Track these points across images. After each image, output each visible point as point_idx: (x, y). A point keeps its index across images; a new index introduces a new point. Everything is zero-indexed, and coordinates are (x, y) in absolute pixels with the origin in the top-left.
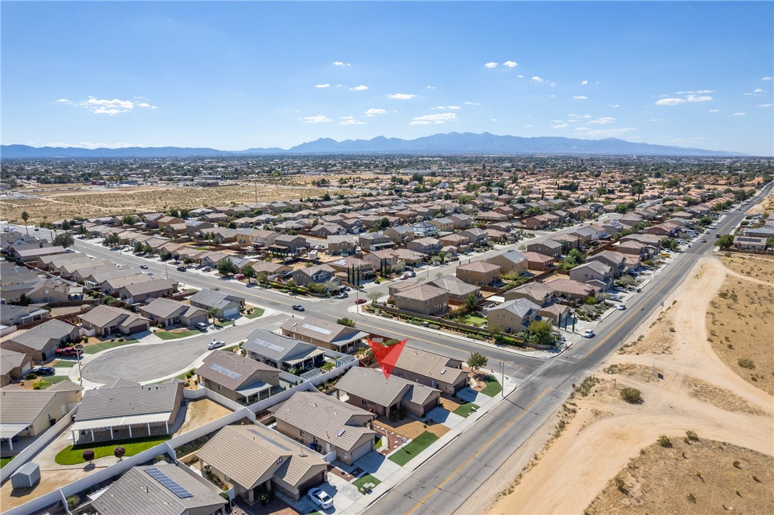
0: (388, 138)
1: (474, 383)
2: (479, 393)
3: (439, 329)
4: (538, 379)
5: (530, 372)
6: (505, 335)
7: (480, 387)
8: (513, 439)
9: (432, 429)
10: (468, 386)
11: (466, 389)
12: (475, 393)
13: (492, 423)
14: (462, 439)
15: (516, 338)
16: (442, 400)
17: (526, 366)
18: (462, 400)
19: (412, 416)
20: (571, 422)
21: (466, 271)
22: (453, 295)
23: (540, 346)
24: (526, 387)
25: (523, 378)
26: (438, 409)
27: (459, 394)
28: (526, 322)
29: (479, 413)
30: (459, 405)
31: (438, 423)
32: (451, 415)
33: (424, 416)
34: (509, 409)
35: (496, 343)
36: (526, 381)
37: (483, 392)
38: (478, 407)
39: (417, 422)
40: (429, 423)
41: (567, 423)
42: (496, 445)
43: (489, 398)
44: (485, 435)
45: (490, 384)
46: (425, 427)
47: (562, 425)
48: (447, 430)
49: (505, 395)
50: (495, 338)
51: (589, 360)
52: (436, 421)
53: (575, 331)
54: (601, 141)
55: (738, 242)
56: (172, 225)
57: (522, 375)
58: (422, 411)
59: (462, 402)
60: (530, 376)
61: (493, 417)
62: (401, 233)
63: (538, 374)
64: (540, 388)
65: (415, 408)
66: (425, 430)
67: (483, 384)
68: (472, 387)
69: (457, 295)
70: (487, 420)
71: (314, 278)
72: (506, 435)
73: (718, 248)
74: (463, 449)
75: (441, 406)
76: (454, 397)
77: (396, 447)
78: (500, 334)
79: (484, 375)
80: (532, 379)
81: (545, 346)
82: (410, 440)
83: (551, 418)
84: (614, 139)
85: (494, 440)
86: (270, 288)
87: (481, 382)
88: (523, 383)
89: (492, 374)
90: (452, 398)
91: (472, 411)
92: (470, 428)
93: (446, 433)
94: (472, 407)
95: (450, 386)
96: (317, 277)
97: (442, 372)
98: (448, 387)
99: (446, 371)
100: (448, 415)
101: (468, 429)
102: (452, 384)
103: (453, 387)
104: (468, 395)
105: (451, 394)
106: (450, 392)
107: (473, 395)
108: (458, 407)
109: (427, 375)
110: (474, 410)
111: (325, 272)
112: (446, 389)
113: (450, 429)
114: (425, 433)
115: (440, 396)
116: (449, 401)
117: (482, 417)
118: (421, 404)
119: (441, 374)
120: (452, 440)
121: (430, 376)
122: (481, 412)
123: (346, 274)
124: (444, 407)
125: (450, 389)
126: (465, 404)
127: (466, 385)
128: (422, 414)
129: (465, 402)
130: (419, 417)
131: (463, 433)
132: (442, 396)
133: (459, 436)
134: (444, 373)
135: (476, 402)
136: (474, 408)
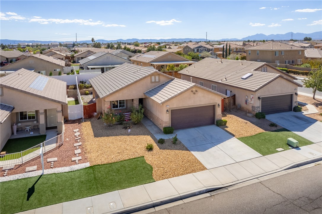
1: (310, 110)
2: (318, 123)
9: (157, 157)
10: (297, 109)
11: (292, 113)
12: (308, 121)
14: (216, 203)
18: (273, 125)
22: (312, 58)
27: (271, 118)
29: (307, 153)
30: (260, 130)
31: (187, 150)
32: (232, 143)
33: (168, 131)
38: (307, 142)
39: (146, 138)
40: (166, 144)
46: (150, 149)
48: (196, 167)
52: (187, 145)
59: (273, 127)
66: (141, 153)
68: (305, 113)
71: (196, 50)
75: (221, 123)
76: (258, 118)
77: (35, 168)
82: (88, 165)
90: (255, 120)
91: (290, 146)
92: (261, 179)
93: (182, 174)
94: (291, 139)
95: (252, 96)
96: (198, 51)
97: (244, 77)
98: (249, 100)
99: (252, 75)
100: (223, 141)
101: (256, 181)
102: (254, 90)
103: (259, 98)
104: (291, 121)
105: (254, 111)
106: (253, 107)
107: (304, 122)
108: (257, 133)
109: (220, 82)
110: (295, 146)
111: (205, 47)
112: (246, 103)
113: (204, 168)
114: (136, 159)
115: (219, 105)
116: (242, 121)
117: (313, 165)
118: (160, 102)
119: (242, 78)
120: (182, 199)
121: (224, 82)
122: (311, 153)
123: (222, 52)
124: (227, 127)
125: (252, 102)
126: (278, 132)
127: (293, 107)
128: (164, 125)
129: (278, 128)
130: (159, 131)
131: (230, 189)
132: (236, 112)
133: (213, 193)
134: (247, 78)
135: (306, 134)
136: (295, 141)
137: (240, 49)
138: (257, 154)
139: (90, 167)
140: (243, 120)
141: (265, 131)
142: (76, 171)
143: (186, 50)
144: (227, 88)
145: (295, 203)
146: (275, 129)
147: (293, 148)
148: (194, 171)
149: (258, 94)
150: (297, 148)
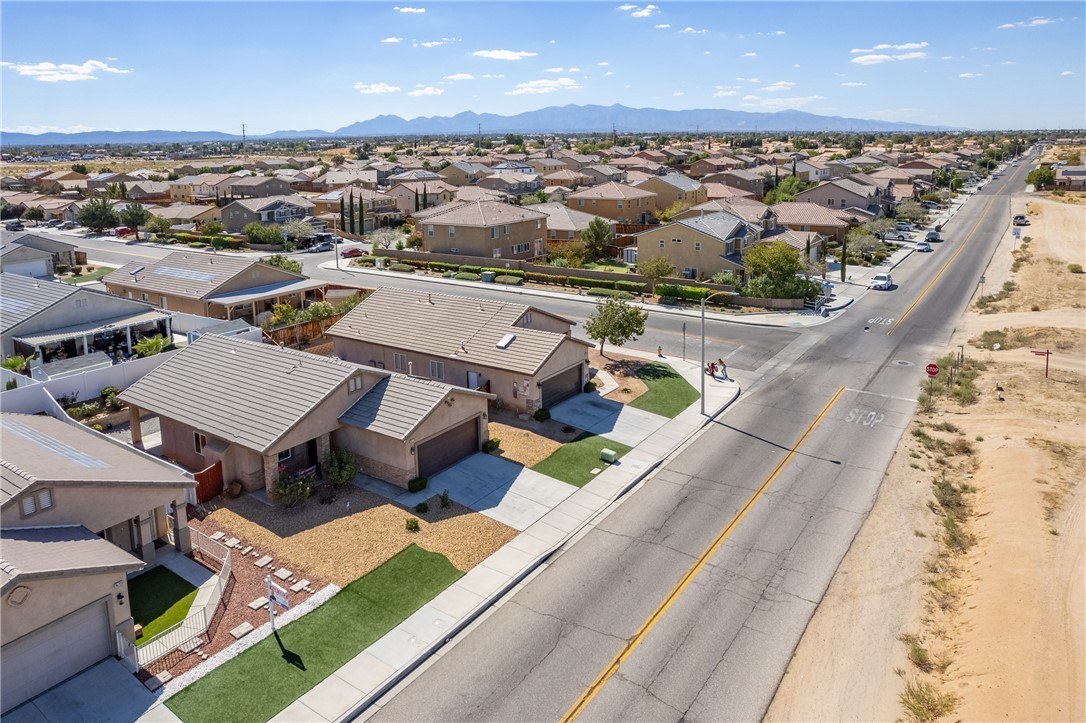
0: (479, 114)
1: (608, 384)
2: (626, 409)
3: (519, 284)
4: (799, 368)
5: (769, 355)
6: (683, 283)
7: (626, 391)
8: (782, 563)
9: (436, 537)
10: (590, 388)
11: (584, 397)
12: (612, 409)
13: (684, 501)
14: (563, 572)
15: (712, 288)
16: (495, 431)
17: (754, 343)
18: (568, 429)
19: (373, 488)
20: (972, 483)
21: (587, 200)
22: (558, 231)
23: (777, 302)
24: (770, 389)
25: (753, 369)
26: (479, 460)
27: (558, 413)
28: (734, 253)
29: (630, 468)
30: (555, 445)
31: (472, 511)
32: (527, 479)
33: (417, 485)
34: (734, 453)
35: (661, 302)
36: (766, 375)
37: (640, 403)
38: (623, 450)
39: (388, 510)
40: (433, 510)
41: (965, 488)
42: (711, 598)
43: (659, 420)
44: (658, 553)
45: (657, 383)
46: (413, 528)
47: (951, 502)
48: (504, 535)
49: (711, 410)
50: (659, 291)
51: (915, 326)
52: (464, 502)
53: (846, 280)
54: (778, 115)
55: (1064, 177)
56: (60, 182)
57: (749, 361)
58: (409, 465)
59: (569, 434)
60: (770, 363)
61: (683, 479)
62: (470, 173)
63: (795, 357)
64: (815, 389)
65: (384, 457)
66: (405, 539)
67: (637, 385)
68: (602, 392)
69: (567, 232)
70: (662, 491)
71: (264, 217)
72: (749, 549)
73: (1031, 188)
74: (563, 625)
75: (491, 447)
76: (541, 420)
77: (246, 626)
78: (670, 281)
79: (637, 363)
80: (783, 367)
81: (788, 302)
82: (332, 589)
83: (893, 476)
84: (795, 111)
85: (701, 574)
86: (172, 243)
87: (630, 380)
88: (757, 381)
89: (661, 360)
90: (537, 425)
91: (606, 461)
92: (595, 522)
93: (494, 551)
94: (605, 451)
95: (526, 383)
96: (270, 216)
97: (502, 343)
98: (521, 389)
99: (514, 338)
100: (512, 480)
101: (589, 528)
102: (532, 373)
103: (538, 385)
104: (589, 415)
105: (531, 408)
106: (528, 401)
107: (607, 413)
108: (552, 451)
109: (454, 356)
110: (613, 460)
111: (290, 206)
112: (515, 396)
113: (517, 533)
114: (406, 552)
115: (484, 415)
116: (520, 433)
117: (642, 483)
118: (402, 438)
119: (498, 347)
120: (518, 583)
121: (462, 356)
122: (635, 466)
123: (338, 216)
124: (503, 452)
125: (527, 393)
126: (580, 440)
127: (583, 386)
128: (408, 477)
129: (578, 433)
130: (398, 490)
131: (566, 548)
132: (496, 414)
133: (550, 561)
134: (507, 346)
135: (617, 434)
136: (612, 453)
137: (383, 201)
138: (572, 488)
139: (343, 590)
140: (520, 430)
141: (562, 445)
142: (324, 604)
143: (231, 214)
144: (468, 368)
145: (644, 539)
146: (572, 436)
147: (611, 463)
148: (505, 541)
149: (537, 379)
150: (616, 462)
